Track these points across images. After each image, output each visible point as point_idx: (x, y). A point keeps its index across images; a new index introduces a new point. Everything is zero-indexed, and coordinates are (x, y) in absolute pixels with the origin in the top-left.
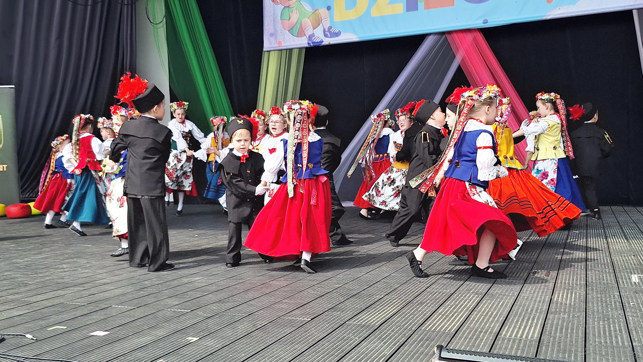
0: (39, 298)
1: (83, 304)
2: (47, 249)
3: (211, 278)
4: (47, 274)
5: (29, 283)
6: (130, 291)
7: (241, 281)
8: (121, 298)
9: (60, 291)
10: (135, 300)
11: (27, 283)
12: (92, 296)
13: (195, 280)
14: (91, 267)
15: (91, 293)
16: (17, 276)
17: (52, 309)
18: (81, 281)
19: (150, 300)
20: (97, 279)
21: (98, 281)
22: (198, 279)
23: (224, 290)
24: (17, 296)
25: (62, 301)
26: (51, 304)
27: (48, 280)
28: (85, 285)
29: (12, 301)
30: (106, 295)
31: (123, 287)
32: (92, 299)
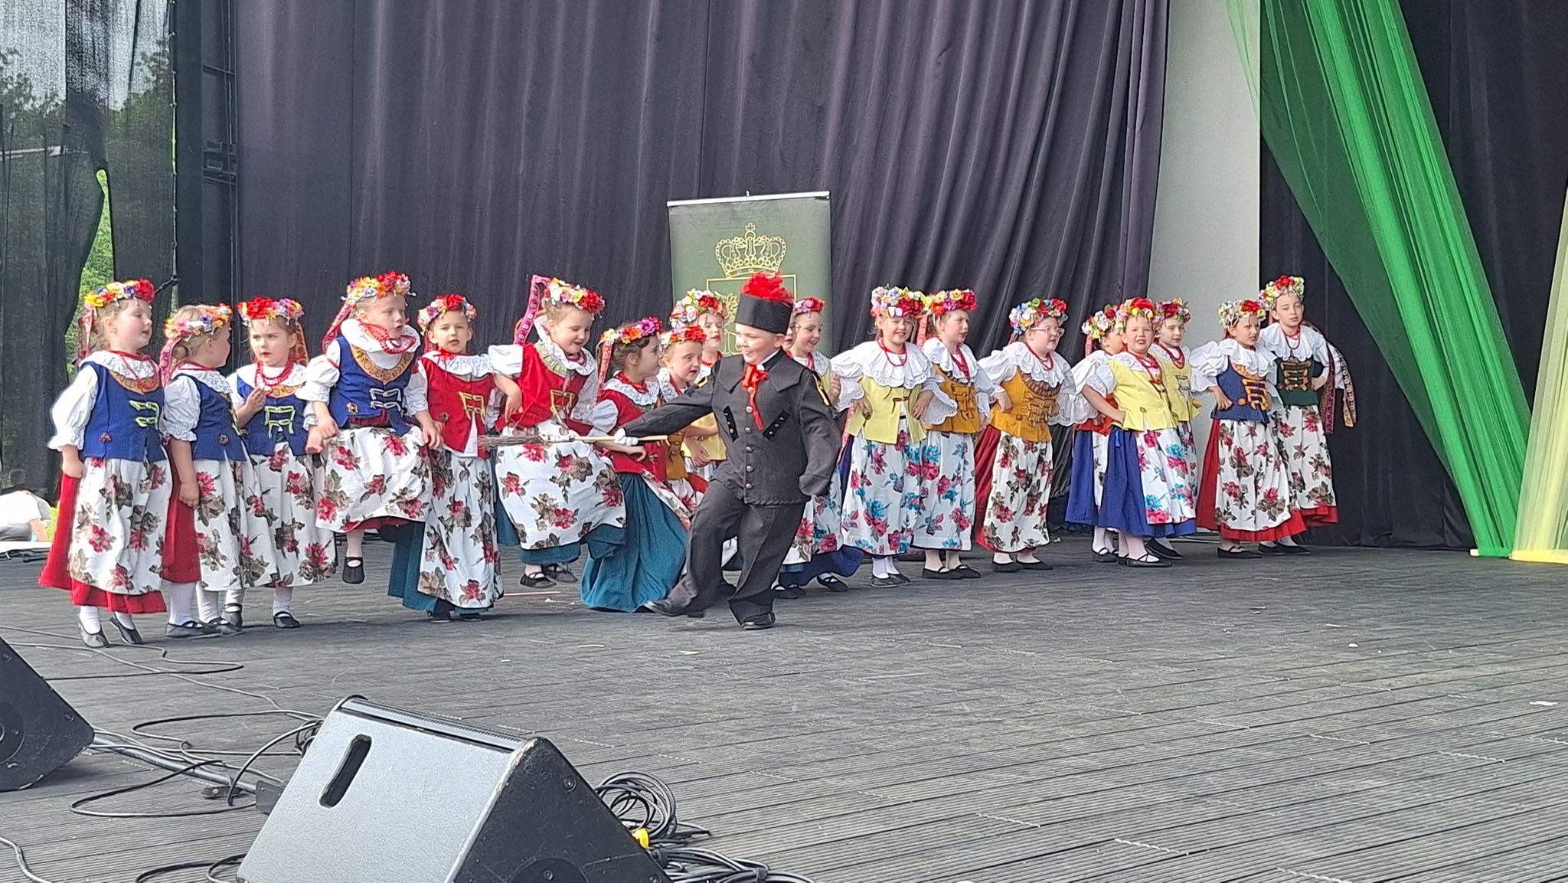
0: (908, 793)
1: (1031, 825)
2: (916, 656)
3: (1421, 784)
4: (923, 725)
5: (879, 747)
6: (1162, 799)
7: (1527, 807)
8: (1138, 817)
9: (961, 779)
10: (1180, 830)
11: (871, 748)
12: (1051, 802)
13: (1366, 787)
14: (1040, 716)
15: (1049, 794)
16: (847, 724)
17: (946, 828)
18: (1015, 755)
19: (1228, 834)
20: (1061, 754)
21: (1064, 761)
22: (1377, 784)
23: (1470, 829)
24: (849, 782)
25: (972, 808)
26: (942, 816)
27: (925, 744)
28: (1031, 769)
29: (838, 794)
30: (1095, 805)
31: (1140, 787)
32: (1054, 810)
